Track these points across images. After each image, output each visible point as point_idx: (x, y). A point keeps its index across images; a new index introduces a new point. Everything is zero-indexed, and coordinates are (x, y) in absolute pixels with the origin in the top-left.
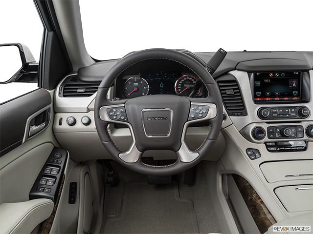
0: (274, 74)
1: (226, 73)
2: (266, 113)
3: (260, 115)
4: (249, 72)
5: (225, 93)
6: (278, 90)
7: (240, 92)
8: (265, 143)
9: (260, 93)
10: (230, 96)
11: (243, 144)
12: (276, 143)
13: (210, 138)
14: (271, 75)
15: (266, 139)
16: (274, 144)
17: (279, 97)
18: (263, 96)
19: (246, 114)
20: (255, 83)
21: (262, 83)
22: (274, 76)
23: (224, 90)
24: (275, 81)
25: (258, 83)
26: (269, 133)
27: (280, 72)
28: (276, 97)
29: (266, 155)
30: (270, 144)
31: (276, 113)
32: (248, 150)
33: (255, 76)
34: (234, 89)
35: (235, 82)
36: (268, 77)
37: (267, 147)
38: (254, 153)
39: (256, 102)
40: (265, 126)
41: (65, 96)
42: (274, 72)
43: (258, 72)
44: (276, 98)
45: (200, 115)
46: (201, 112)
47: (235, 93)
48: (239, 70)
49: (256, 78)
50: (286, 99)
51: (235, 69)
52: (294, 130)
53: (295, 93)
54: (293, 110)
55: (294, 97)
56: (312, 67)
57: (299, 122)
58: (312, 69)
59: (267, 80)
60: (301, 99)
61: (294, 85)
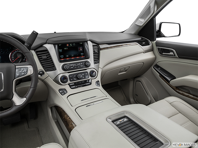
0: (69, 44)
1: (41, 46)
2: (66, 67)
3: (63, 69)
4: (54, 44)
5: (42, 58)
6: (73, 53)
7: (50, 57)
8: (69, 84)
9: (63, 56)
10: (45, 60)
11: (56, 87)
12: (74, 83)
13: (32, 87)
14: (68, 45)
15: (69, 82)
16: (74, 84)
17: (74, 57)
18: (65, 57)
19: (55, 69)
20: (59, 51)
21: (63, 50)
22: (69, 45)
23: (41, 56)
24: (70, 49)
25: (61, 50)
26: (70, 78)
27: (72, 43)
28: (72, 57)
29: (70, 91)
30: (72, 84)
31: (72, 66)
32: (60, 90)
33: (58, 46)
34: (47, 55)
35: (46, 51)
36: (66, 47)
37: (70, 86)
38: (63, 92)
39: (61, 62)
40: (67, 75)
43: (60, 44)
45: (23, 74)
46: (23, 72)
47: (48, 57)
48: (48, 43)
49: (59, 48)
50: (78, 58)
51: (46, 43)
52: (83, 74)
53: (82, 54)
54: (81, 64)
55: (82, 56)
56: (89, 39)
57: (86, 70)
58: (89, 40)
59: (66, 48)
60: (86, 57)
61: (81, 50)
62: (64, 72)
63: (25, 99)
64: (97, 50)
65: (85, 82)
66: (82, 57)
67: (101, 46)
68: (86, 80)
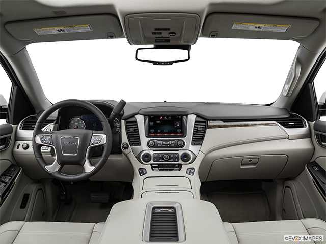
0: (163, 117)
1: (132, 116)
3: (149, 146)
4: (144, 116)
6: (166, 128)
7: (138, 129)
8: (151, 165)
9: (153, 130)
10: (132, 132)
11: (137, 165)
12: (159, 164)
14: (161, 118)
15: (152, 162)
16: (157, 165)
17: (167, 133)
18: (156, 132)
19: (140, 145)
20: (150, 123)
21: (155, 123)
22: (163, 118)
23: (129, 128)
24: (164, 122)
25: (152, 123)
26: (154, 158)
27: (167, 116)
28: (165, 133)
29: (150, 172)
30: (155, 165)
31: (160, 144)
32: (140, 169)
34: (134, 127)
35: (135, 122)
36: (159, 120)
37: (152, 167)
38: (142, 172)
39: (148, 136)
40: (152, 153)
41: (23, 129)
43: (152, 116)
45: (97, 142)
46: (98, 140)
47: (135, 130)
48: (140, 114)
49: (150, 120)
50: (172, 134)
51: (138, 114)
52: (172, 156)
53: (179, 131)
54: (173, 142)
55: (179, 133)
56: (192, 112)
57: (177, 150)
59: (158, 122)
60: (183, 135)
61: (178, 125)
62: (149, 149)
63: (93, 168)
64: (203, 128)
65: (174, 166)
66: (179, 134)
67: (211, 123)
68: (175, 164)
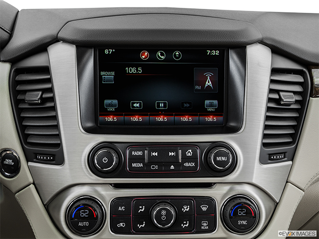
0: (153, 52)
5: (25, 101)
6: (164, 95)
9: (115, 102)
14: (145, 55)
15: (106, 233)
17: (166, 113)
18: (124, 110)
20: (101, 76)
21: (121, 75)
22: (153, 58)
23: (25, 92)
24: (156, 72)
25: (109, 76)
27: (169, 48)
28: (158, 113)
34: (43, 91)
36: (137, 62)
42: (153, 48)
44: (159, 115)
48: (65, 41)
49: (102, 64)
50: (185, 119)
52: (186, 209)
53: (211, 105)
54: (189, 153)
55: (209, 114)
56: (259, 36)
57: (208, 185)
58: (262, 42)
59: (133, 70)
60: (227, 120)
61: (209, 83)
62: (94, 178)
64: (295, 93)
66: (210, 119)
